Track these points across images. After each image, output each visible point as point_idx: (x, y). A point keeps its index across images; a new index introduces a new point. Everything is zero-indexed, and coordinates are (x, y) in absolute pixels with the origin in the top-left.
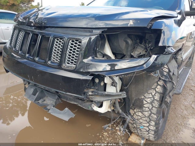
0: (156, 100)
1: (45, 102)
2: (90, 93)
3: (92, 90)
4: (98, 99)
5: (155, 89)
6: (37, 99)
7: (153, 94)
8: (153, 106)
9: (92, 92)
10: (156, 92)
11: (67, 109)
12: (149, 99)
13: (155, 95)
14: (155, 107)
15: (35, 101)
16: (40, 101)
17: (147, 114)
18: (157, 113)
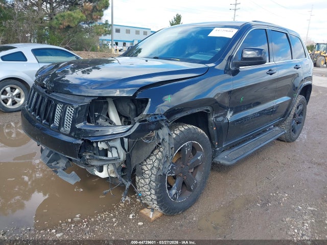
0: (155, 167)
1: (58, 165)
2: (88, 157)
3: (90, 154)
4: (95, 163)
5: (155, 155)
6: (50, 162)
7: (154, 161)
8: (152, 174)
9: (90, 156)
10: (157, 159)
11: (73, 172)
12: (150, 166)
13: (155, 161)
14: (154, 174)
15: (48, 163)
16: (53, 164)
17: (147, 181)
18: (156, 180)
